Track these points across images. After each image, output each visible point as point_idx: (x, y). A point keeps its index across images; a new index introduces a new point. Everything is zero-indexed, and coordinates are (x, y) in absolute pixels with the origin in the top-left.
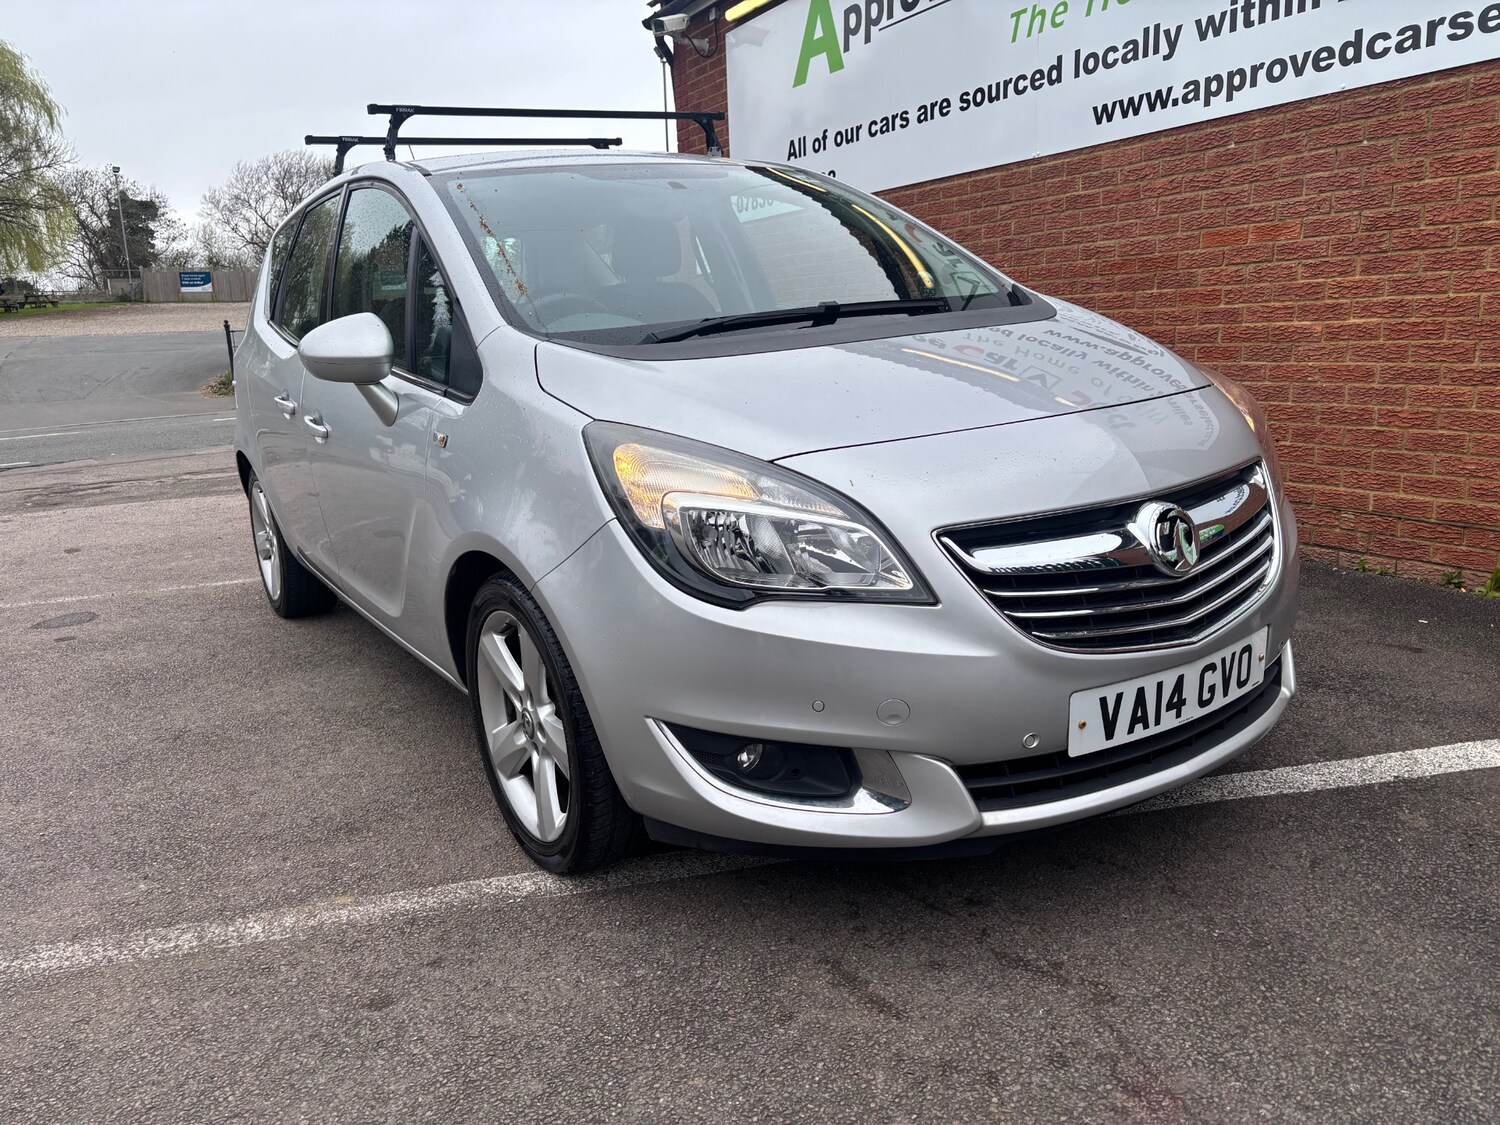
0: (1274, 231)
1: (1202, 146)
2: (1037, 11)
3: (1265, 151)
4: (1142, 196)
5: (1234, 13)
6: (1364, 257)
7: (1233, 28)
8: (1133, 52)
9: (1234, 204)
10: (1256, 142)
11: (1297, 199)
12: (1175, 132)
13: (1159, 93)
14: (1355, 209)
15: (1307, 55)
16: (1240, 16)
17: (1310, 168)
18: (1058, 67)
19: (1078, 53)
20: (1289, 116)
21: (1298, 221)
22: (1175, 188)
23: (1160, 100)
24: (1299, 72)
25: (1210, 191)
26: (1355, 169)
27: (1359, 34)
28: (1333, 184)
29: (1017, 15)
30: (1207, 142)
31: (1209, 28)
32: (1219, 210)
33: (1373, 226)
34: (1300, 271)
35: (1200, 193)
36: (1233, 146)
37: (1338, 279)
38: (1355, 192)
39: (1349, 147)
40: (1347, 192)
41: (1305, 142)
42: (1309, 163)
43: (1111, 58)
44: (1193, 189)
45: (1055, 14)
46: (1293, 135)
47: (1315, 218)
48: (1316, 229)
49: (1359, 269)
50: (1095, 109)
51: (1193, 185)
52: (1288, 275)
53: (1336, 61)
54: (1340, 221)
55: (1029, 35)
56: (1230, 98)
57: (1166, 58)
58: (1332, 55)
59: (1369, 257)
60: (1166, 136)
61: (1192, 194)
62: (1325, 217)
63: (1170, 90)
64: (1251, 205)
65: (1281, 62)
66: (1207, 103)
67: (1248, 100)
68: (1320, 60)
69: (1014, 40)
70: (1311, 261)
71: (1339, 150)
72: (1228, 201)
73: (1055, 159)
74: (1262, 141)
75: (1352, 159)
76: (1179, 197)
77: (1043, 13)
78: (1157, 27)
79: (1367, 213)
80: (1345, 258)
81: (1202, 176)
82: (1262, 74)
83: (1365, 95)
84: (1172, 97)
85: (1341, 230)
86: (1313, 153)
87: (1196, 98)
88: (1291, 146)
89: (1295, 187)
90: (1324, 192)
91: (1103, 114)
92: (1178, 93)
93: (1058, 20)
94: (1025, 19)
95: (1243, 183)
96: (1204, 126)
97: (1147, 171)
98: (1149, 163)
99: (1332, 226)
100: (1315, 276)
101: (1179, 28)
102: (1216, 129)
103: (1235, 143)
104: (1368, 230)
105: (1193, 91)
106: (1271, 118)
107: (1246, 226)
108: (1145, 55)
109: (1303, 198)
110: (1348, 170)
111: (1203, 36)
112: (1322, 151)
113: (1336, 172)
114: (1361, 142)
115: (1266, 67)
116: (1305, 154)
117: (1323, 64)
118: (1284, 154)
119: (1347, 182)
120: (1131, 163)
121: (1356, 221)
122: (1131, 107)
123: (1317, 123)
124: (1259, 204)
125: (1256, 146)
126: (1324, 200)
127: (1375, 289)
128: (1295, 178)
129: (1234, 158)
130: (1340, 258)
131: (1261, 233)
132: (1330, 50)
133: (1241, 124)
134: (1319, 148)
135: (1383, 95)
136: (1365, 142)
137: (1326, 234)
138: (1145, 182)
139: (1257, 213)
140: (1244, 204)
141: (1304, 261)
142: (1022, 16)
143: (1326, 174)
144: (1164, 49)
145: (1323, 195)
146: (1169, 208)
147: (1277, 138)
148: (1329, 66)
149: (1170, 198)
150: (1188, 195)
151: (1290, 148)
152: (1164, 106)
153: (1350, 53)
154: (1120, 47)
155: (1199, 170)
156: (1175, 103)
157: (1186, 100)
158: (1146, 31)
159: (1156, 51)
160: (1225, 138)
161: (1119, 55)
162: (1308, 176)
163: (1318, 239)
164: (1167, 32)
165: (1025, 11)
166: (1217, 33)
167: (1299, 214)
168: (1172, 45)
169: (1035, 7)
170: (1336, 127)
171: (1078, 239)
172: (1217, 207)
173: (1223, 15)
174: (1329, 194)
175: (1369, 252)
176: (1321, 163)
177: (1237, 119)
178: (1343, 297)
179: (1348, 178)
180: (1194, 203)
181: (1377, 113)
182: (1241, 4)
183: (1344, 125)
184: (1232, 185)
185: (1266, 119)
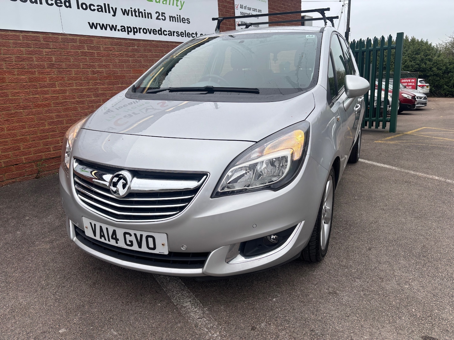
4: (111, 56)
5: (131, 11)
7: (132, 15)
8: (100, 9)
12: (119, 39)
13: (113, 26)
16: (133, 13)
18: (69, 2)
22: (122, 56)
23: (114, 28)
24: (150, 33)
25: (132, 58)
27: (161, 29)
31: (125, 12)
36: (136, 47)
43: (92, 7)
44: (127, 57)
46: (150, 48)
50: (89, 23)
53: (157, 33)
56: (134, 34)
57: (113, 16)
60: (116, 39)
61: (127, 58)
63: (116, 26)
65: (146, 29)
66: (128, 34)
67: (140, 36)
71: (160, 54)
72: (138, 62)
73: (73, 36)
78: (108, 5)
81: (130, 54)
86: (155, 53)
87: (125, 31)
88: (150, 51)
91: (92, 26)
92: (119, 27)
95: (140, 58)
96: (127, 40)
102: (132, 42)
103: (137, 47)
105: (123, 29)
106: (144, 42)
108: (106, 12)
112: (157, 53)
115: (142, 29)
116: (153, 53)
117: (155, 33)
118: (149, 52)
120: (105, 45)
122: (103, 27)
129: (136, 50)
132: (156, 30)
135: (167, 44)
138: (111, 52)
140: (142, 63)
144: (112, 13)
146: (121, 61)
147: (147, 48)
150: (126, 58)
152: (115, 30)
153: (160, 33)
155: (128, 52)
156: (119, 30)
157: (121, 31)
158: (105, 4)
159: (109, 12)
160: (134, 44)
161: (96, 8)
162: (155, 59)
164: (112, 8)
166: (128, 15)
168: (115, 13)
171: (89, 67)
172: (134, 63)
173: (129, 10)
176: (157, 56)
177: (137, 40)
180: (129, 61)
181: (166, 48)
182: (133, 10)
183: (160, 49)
184: (138, 58)
185: (144, 43)
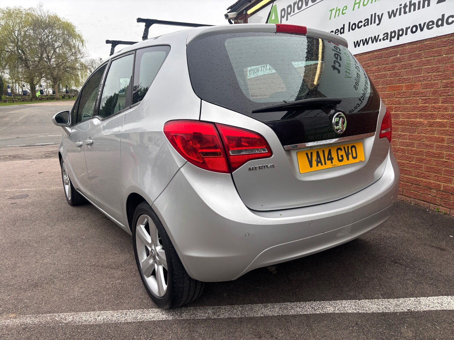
0: (412, 86)
1: (389, 55)
2: (337, 9)
3: (410, 58)
5: (400, 8)
6: (442, 97)
7: (400, 14)
8: (367, 22)
9: (398, 76)
10: (407, 55)
11: (420, 75)
12: (380, 51)
13: (375, 37)
14: (440, 79)
15: (425, 23)
16: (403, 10)
17: (424, 64)
18: (343, 28)
19: (350, 23)
20: (418, 45)
21: (420, 83)
22: (379, 70)
23: (375, 39)
24: (422, 30)
25: (390, 72)
26: (440, 65)
27: (443, 16)
28: (433, 70)
29: (331, 11)
30: (390, 54)
31: (393, 14)
32: (393, 78)
33: (446, 86)
34: (420, 101)
35: (387, 72)
37: (433, 105)
38: (440, 73)
39: (439, 57)
40: (437, 73)
41: (423, 55)
42: (425, 63)
43: (360, 25)
44: (385, 70)
45: (343, 10)
46: (419, 52)
47: (426, 82)
48: (426, 86)
49: (440, 102)
50: (354, 42)
51: (385, 69)
52: (416, 102)
53: (435, 26)
54: (435, 84)
55: (335, 17)
56: (398, 39)
57: (378, 25)
58: (433, 23)
59: (444, 97)
60: (377, 52)
61: (384, 73)
62: (429, 82)
63: (379, 36)
64: (404, 77)
65: (416, 26)
66: (391, 41)
67: (404, 40)
68: (429, 25)
69: (330, 19)
70: (424, 98)
71: (435, 58)
72: (397, 75)
74: (409, 54)
75: (439, 61)
76: (380, 73)
77: (339, 10)
78: (375, 14)
79: (444, 81)
80: (436, 97)
81: (388, 66)
82: (409, 30)
83: (445, 38)
84: (379, 38)
85: (435, 87)
86: (426, 59)
87: (387, 39)
88: (418, 56)
89: (419, 71)
90: (429, 73)
91: (357, 44)
92: (381, 37)
93: (344, 12)
94: (334, 12)
95: (402, 69)
96: (389, 49)
97: (370, 64)
98: (371, 61)
99: (432, 85)
100: (425, 103)
101: (382, 14)
102: (393, 50)
103: (400, 55)
104: (444, 87)
105: (386, 36)
106: (412, 46)
107: (402, 84)
108: (371, 24)
109: (422, 75)
110: (438, 65)
111: (390, 17)
112: (429, 58)
113: (433, 66)
114: (443, 55)
115: (411, 28)
116: (423, 59)
117: (430, 27)
118: (416, 59)
119: (437, 70)
120: (365, 61)
121: (440, 84)
122: (366, 42)
123: (428, 48)
124: (407, 77)
125: (406, 56)
126: (429, 76)
127: (446, 109)
128: (419, 68)
129: (399, 60)
130: (434, 97)
131: (407, 87)
132: (433, 22)
133: (402, 48)
134: (428, 57)
135: (451, 38)
136: (444, 55)
137: (429, 88)
138: (369, 68)
139: (406, 80)
140: (402, 76)
141: (422, 98)
142: (333, 11)
143: (430, 67)
144: (377, 22)
145: (429, 74)
146: (377, 77)
147: (414, 53)
148: (432, 28)
149: (377, 74)
150: (383, 73)
151: (418, 57)
152: (376, 41)
153: (440, 23)
154: (363, 21)
155: (387, 64)
156: (380, 40)
157: (384, 40)
158: (372, 15)
159: (375, 22)
160: (396, 52)
161: (363, 24)
162: (424, 67)
163: (427, 90)
164: (378, 16)
165: (334, 9)
166: (395, 16)
167: (420, 81)
168: (380, 20)
169: (337, 8)
170: (434, 49)
172: (393, 77)
173: (397, 9)
174: (431, 74)
175: (444, 96)
176: (428, 62)
177: (401, 46)
178: (435, 111)
179: (438, 68)
180: (385, 76)
181: (449, 45)
182: (403, 5)
183: (437, 49)
184: (398, 70)
185: (410, 47)
